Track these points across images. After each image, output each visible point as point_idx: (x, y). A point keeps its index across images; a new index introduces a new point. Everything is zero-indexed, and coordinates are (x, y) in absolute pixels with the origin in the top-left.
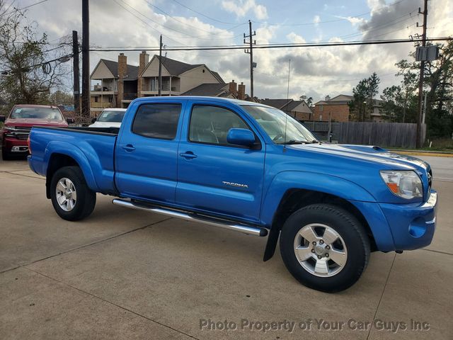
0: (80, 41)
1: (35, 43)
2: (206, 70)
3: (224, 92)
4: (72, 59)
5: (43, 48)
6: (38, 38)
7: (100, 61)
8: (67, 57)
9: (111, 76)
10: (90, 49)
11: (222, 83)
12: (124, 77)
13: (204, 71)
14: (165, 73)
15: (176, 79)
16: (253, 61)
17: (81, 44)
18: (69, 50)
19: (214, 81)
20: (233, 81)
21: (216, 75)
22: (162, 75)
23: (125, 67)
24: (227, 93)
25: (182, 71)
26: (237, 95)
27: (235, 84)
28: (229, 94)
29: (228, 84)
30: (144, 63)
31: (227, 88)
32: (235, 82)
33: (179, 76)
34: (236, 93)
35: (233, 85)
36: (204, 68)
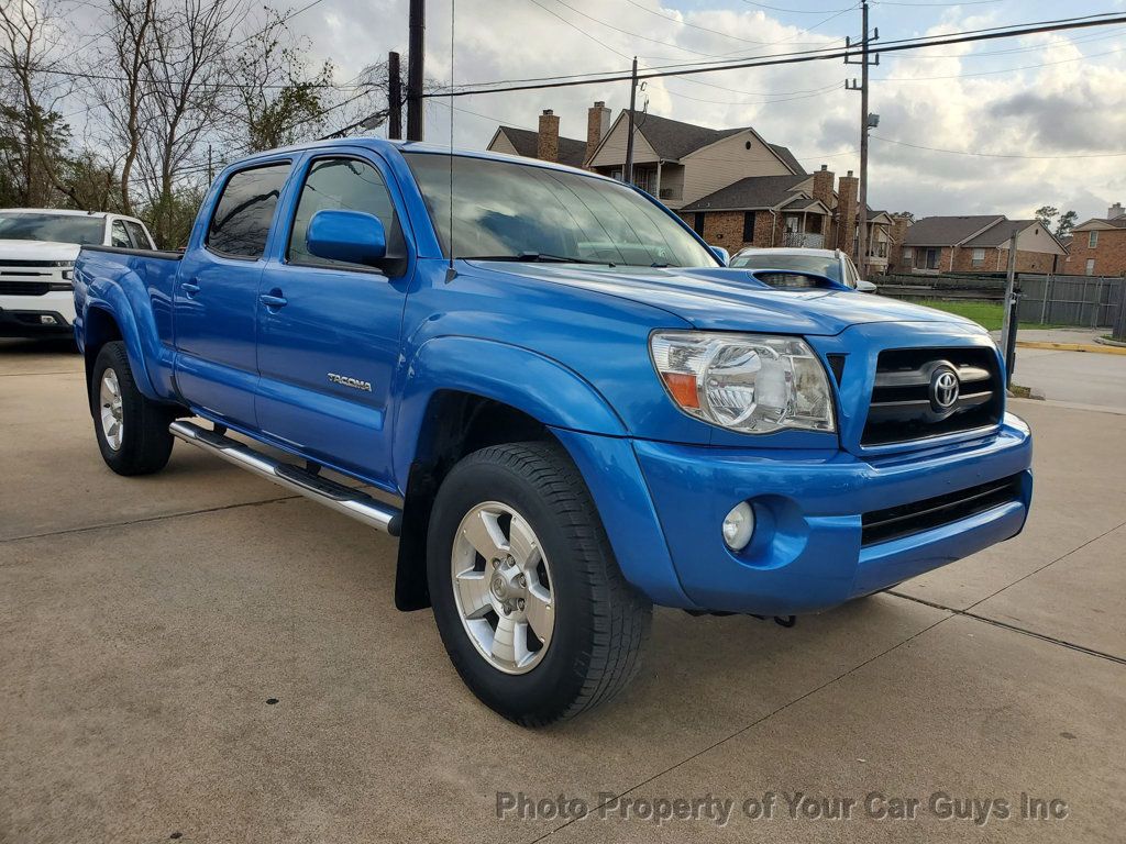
0: (404, 76)
1: (306, 87)
2: (754, 143)
3: (797, 196)
4: (387, 121)
5: (325, 98)
6: (310, 74)
7: (498, 132)
8: (378, 115)
10: (425, 92)
11: (798, 174)
13: (748, 146)
14: (644, 153)
15: (673, 169)
16: (871, 110)
17: (406, 81)
18: (381, 101)
19: (776, 169)
20: (824, 167)
21: (781, 154)
22: (636, 159)
23: (555, 144)
24: (805, 200)
25: (692, 149)
26: (835, 204)
27: (831, 175)
28: (812, 201)
29: (811, 175)
30: (597, 132)
31: (807, 188)
32: (829, 169)
33: (682, 161)
34: (834, 199)
35: (824, 176)
36: (749, 138)
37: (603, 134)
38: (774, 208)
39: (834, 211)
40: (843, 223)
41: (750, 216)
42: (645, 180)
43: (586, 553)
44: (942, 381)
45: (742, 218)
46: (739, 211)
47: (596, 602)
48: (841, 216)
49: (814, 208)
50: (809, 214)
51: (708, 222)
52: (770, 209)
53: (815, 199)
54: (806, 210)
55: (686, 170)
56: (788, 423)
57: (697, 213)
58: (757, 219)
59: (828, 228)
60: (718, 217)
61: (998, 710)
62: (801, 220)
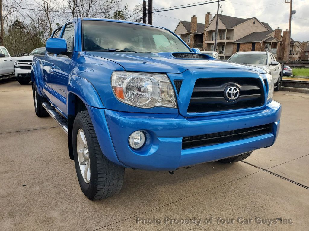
0: (147, 7)
1: (120, 12)
2: (256, 22)
3: (269, 37)
5: (125, 14)
6: (121, 8)
7: (180, 23)
8: (140, 19)
9: (186, 32)
10: (153, 11)
11: (270, 30)
12: (195, 32)
13: (254, 23)
15: (230, 31)
16: (293, 9)
18: (141, 14)
19: (263, 29)
20: (279, 28)
21: (265, 25)
23: (196, 25)
24: (271, 38)
25: (237, 24)
26: (281, 39)
27: (280, 31)
28: (274, 39)
29: (274, 31)
30: (208, 21)
31: (273, 35)
32: (280, 29)
33: (233, 28)
34: (281, 38)
35: (278, 31)
36: (255, 20)
37: (210, 21)
38: (261, 41)
39: (281, 42)
40: (284, 45)
41: (254, 44)
42: (222, 34)
43: (95, 147)
44: (230, 90)
45: (251, 45)
46: (251, 43)
47: (98, 163)
48: (284, 43)
49: (274, 41)
50: (273, 43)
51: (241, 46)
52: (260, 41)
53: (275, 38)
54: (272, 41)
55: (234, 30)
56: (159, 104)
57: (238, 44)
58: (256, 45)
59: (279, 47)
60: (244, 45)
61: (257, 207)
62: (270, 45)
